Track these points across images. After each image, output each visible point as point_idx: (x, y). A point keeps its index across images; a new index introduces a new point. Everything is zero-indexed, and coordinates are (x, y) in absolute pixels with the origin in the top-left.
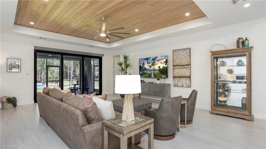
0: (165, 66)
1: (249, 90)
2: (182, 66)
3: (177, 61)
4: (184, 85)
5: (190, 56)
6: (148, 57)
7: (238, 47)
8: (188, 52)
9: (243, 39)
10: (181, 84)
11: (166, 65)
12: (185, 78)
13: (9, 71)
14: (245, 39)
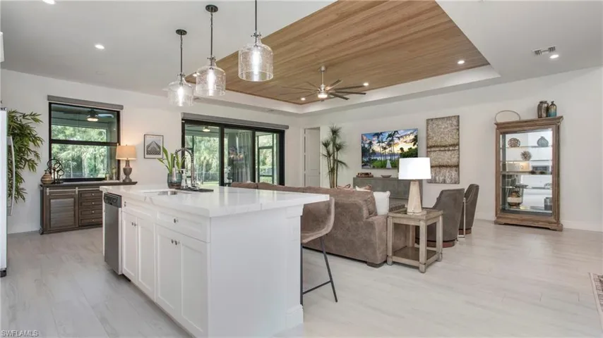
0: (414, 148)
1: (556, 185)
2: (444, 146)
3: (435, 138)
4: (448, 180)
5: (458, 130)
6: (379, 131)
7: (540, 116)
8: (455, 123)
9: (548, 104)
10: (441, 179)
11: (414, 145)
12: (449, 169)
13: (147, 156)
14: (550, 104)
